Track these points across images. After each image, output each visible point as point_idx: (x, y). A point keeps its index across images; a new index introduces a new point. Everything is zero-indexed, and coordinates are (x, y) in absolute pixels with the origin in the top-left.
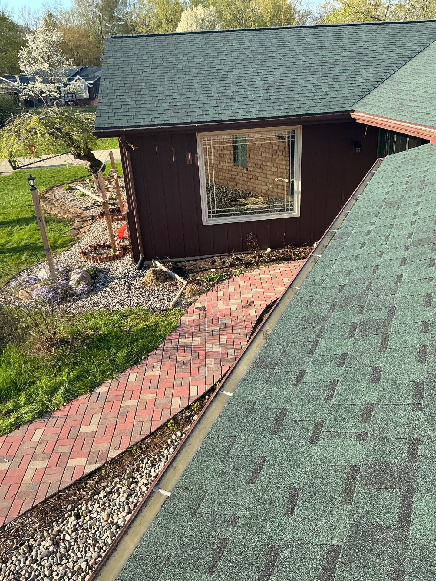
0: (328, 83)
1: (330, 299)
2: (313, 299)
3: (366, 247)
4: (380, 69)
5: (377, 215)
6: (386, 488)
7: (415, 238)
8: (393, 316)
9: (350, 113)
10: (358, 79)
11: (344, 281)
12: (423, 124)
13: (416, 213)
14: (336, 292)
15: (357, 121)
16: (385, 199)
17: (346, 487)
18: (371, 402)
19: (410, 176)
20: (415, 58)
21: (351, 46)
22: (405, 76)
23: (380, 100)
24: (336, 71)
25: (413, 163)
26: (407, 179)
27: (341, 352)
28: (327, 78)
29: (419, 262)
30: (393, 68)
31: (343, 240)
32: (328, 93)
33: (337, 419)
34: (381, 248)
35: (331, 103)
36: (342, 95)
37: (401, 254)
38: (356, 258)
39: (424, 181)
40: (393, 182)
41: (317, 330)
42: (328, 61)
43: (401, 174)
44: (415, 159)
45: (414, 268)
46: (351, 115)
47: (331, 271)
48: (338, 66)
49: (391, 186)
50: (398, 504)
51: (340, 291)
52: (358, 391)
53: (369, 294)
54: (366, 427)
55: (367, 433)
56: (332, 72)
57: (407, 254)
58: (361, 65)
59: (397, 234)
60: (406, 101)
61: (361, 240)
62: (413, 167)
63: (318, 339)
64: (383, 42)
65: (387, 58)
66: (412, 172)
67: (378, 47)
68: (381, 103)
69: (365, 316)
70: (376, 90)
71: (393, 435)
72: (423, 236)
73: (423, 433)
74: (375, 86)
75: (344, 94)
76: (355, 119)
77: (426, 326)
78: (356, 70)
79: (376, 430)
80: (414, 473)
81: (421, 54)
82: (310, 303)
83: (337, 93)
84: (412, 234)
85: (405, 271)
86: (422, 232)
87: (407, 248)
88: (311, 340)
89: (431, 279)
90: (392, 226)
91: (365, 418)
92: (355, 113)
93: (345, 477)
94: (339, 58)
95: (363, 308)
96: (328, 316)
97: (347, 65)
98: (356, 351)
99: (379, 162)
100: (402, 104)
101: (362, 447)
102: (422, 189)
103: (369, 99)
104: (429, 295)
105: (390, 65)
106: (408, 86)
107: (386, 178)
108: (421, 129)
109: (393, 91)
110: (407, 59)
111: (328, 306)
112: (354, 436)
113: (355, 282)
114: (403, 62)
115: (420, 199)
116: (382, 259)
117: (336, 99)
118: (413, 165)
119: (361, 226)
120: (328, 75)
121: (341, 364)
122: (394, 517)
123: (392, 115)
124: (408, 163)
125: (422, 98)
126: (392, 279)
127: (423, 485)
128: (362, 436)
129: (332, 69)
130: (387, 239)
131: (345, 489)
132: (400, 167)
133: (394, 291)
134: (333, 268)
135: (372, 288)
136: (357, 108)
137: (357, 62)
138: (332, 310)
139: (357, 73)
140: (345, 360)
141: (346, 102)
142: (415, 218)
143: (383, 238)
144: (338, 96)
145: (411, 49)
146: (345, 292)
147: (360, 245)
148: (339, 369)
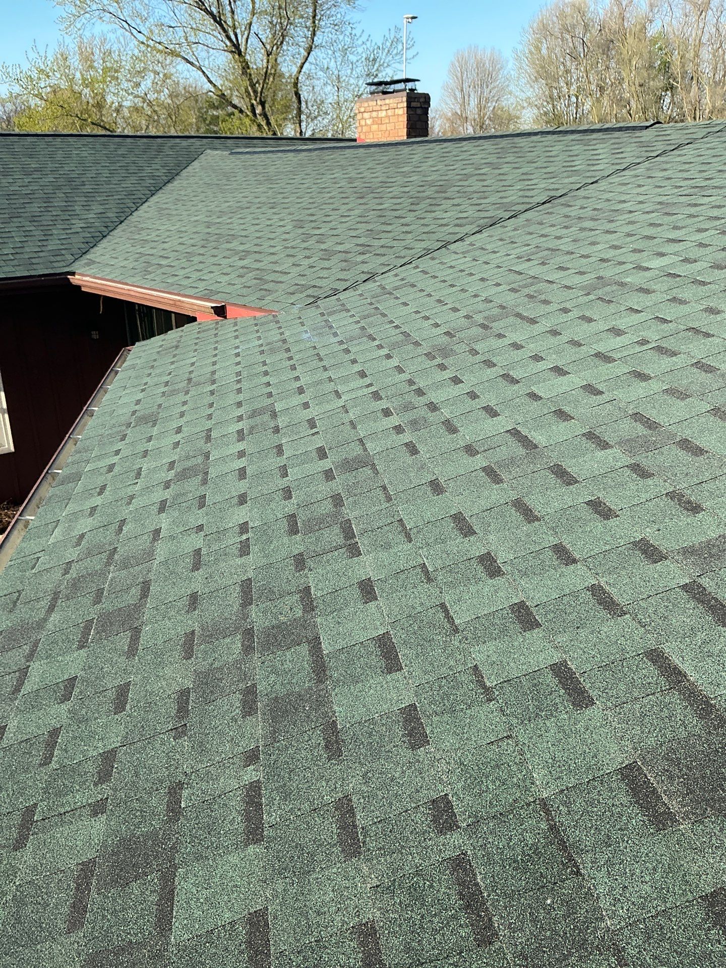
0: (24, 229)
1: (49, 590)
2: (20, 595)
3: (107, 492)
4: (107, 206)
5: (123, 438)
6: (136, 878)
7: (178, 468)
8: (147, 597)
9: (69, 277)
10: (73, 222)
11: (72, 554)
12: (181, 292)
13: (179, 430)
14: (57, 575)
15: (83, 289)
16: (134, 412)
17: (74, 902)
18: (113, 746)
19: (170, 374)
20: (161, 191)
21: (55, 169)
22: (149, 218)
23: (113, 256)
24: (35, 208)
25: (175, 353)
26: (167, 378)
27: (66, 677)
28: (19, 220)
29: (184, 504)
30: (129, 205)
31: (70, 485)
32: (25, 244)
33: (59, 794)
34: (130, 491)
35: (34, 261)
36: (50, 248)
37: (160, 495)
38: (91, 512)
39: (190, 380)
40: (146, 384)
41: (27, 649)
42: (18, 192)
43: (158, 371)
44: (177, 347)
45: (176, 514)
46: (71, 280)
47: (51, 541)
48: (37, 200)
49: (143, 390)
50: (154, 898)
51: (66, 572)
52: (92, 735)
53: (112, 568)
54: (106, 789)
55: (107, 799)
56: (28, 210)
57: (167, 494)
58: (77, 199)
59: (154, 464)
60: (152, 258)
61: (100, 481)
62: (174, 359)
63: (28, 664)
64: (108, 165)
65: (118, 190)
66: (173, 366)
67: (100, 172)
68: (116, 260)
69: (106, 605)
70: (105, 240)
71: (146, 788)
72: (189, 464)
73: (188, 771)
74: (105, 234)
75: (53, 245)
76: (79, 287)
77: (194, 599)
78: (70, 208)
79: (120, 790)
80: (177, 838)
81: (170, 185)
82: (15, 603)
83: (40, 244)
84: (174, 462)
85: (165, 522)
86: (188, 458)
87: (167, 485)
88: (16, 669)
89: (200, 528)
90: (146, 453)
91: (104, 776)
92: (77, 277)
93: (73, 885)
94: (36, 188)
95: (102, 593)
96: (45, 620)
97: (51, 200)
98: (90, 668)
99: (125, 353)
100: (148, 262)
101: (98, 826)
102: (187, 393)
103: (95, 254)
104: (198, 552)
105: (122, 201)
106: (154, 234)
107: (136, 378)
108: (179, 301)
109: (133, 241)
110: (149, 192)
111: (45, 603)
112: (87, 811)
113: (89, 554)
114: (143, 197)
115: (185, 408)
116: (131, 508)
117: (41, 254)
118: (174, 356)
119: (99, 457)
120: (22, 215)
121: (66, 698)
122: (148, 921)
123: (134, 279)
124: (167, 353)
125: (177, 254)
126: (146, 537)
127: (188, 854)
128: (98, 808)
129: (26, 205)
130: (138, 475)
131: (74, 906)
132: (155, 360)
133: (149, 555)
134: (53, 536)
135: (116, 557)
136: (78, 269)
137: (68, 195)
138: (51, 609)
139: (70, 213)
140: (73, 688)
141: (59, 258)
142: (178, 437)
143: (133, 474)
144: (43, 249)
145: (153, 177)
146: (73, 574)
147: (98, 490)
148: (63, 706)
